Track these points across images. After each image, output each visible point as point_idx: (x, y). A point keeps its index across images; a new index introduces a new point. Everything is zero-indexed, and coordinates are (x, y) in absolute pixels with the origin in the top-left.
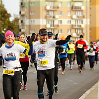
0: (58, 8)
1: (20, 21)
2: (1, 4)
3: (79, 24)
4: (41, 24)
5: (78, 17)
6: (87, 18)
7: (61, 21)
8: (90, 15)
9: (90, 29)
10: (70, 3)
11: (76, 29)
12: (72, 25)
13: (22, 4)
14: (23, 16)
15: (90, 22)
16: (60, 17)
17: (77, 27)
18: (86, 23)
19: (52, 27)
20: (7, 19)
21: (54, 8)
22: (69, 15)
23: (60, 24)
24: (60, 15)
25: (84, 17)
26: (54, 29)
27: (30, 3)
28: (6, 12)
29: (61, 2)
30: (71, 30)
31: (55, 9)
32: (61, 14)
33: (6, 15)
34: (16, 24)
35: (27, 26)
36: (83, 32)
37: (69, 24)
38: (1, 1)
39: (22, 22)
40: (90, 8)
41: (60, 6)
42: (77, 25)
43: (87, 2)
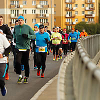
4: (5, 14)
6: (51, 8)
7: (25, 10)
8: (55, 5)
9: (55, 19)
12: (37, 15)
15: (55, 12)
16: (24, 7)
22: (34, 5)
23: (24, 14)
25: (48, 6)
30: (35, 19)
32: (25, 3)
36: (48, 22)
37: (34, 13)
42: (41, 14)
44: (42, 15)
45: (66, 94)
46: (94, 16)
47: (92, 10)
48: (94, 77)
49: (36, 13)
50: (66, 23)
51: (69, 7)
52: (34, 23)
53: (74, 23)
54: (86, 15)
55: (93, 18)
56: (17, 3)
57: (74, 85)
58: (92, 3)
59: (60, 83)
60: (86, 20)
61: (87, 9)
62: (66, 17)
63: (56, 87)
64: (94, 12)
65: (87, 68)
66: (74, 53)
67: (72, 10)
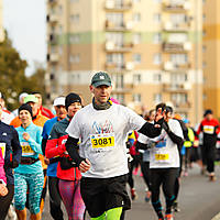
0: (132, 45)
1: (47, 77)
2: (6, 37)
3: (178, 82)
5: (177, 66)
6: (196, 69)
8: (204, 63)
10: (159, 34)
11: (172, 93)
12: (164, 85)
13: (51, 37)
14: (54, 64)
18: (194, 80)
19: (120, 90)
20: (20, 73)
21: (123, 46)
22: (157, 62)
23: (137, 83)
24: (137, 63)
25: (189, 66)
26: (123, 94)
27: (69, 35)
28: (16, 56)
29: (140, 34)
30: (160, 95)
31: (125, 49)
32: (139, 59)
33: (17, 62)
34: (38, 83)
35: (63, 87)
36: (189, 100)
37: (157, 82)
38: (6, 32)
39: (52, 77)
40: (204, 47)
41: (136, 42)
43: (196, 33)
49: (163, 80)
56: (119, 59)
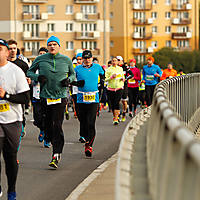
3: (88, 31)
4: (12, 31)
5: (86, 16)
7: (53, 25)
8: (112, 13)
9: (112, 42)
12: (76, 33)
15: (111, 27)
16: (50, 18)
17: (84, 37)
18: (102, 29)
19: (35, 38)
22: (69, 13)
23: (50, 32)
25: (99, 17)
26: (38, 42)
30: (72, 43)
32: (53, 11)
36: (98, 47)
37: (69, 31)
42: (84, 32)
44: (86, 34)
45: (133, 193)
46: (189, 35)
47: (185, 23)
48: (189, 158)
49: (74, 29)
50: (134, 49)
51: (140, 17)
52: (69, 49)
53: (150, 50)
54: (173, 35)
55: (188, 39)
56: (35, 10)
57: (150, 175)
58: (185, 11)
59: (122, 170)
60: (174, 44)
61: (176, 21)
62: (134, 39)
63: (114, 178)
64: (190, 29)
65: (175, 140)
66: (149, 109)
67: (146, 23)
